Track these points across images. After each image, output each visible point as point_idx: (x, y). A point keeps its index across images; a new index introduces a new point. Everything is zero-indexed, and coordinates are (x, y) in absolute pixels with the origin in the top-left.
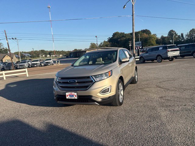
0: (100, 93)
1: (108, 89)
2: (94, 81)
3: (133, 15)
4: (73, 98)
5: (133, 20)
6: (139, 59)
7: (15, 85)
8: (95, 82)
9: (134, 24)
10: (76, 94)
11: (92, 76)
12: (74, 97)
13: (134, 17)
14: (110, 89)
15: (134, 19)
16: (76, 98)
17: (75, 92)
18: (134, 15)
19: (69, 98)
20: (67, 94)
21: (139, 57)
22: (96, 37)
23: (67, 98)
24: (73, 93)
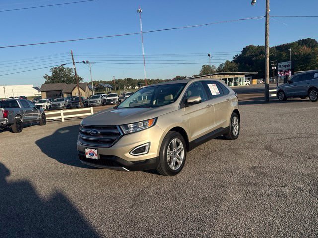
0: (129, 153)
1: (145, 147)
2: (122, 134)
3: (266, 16)
4: (93, 158)
5: (266, 24)
6: (275, 95)
7: (67, 131)
8: (124, 135)
9: (268, 32)
10: (96, 152)
11: (119, 126)
12: (95, 156)
13: (269, 19)
14: (147, 148)
15: (269, 23)
16: (97, 158)
17: (96, 149)
18: (269, 16)
19: (90, 157)
20: (87, 150)
21: (275, 90)
22: (209, 55)
23: (87, 156)
24: (93, 150)
